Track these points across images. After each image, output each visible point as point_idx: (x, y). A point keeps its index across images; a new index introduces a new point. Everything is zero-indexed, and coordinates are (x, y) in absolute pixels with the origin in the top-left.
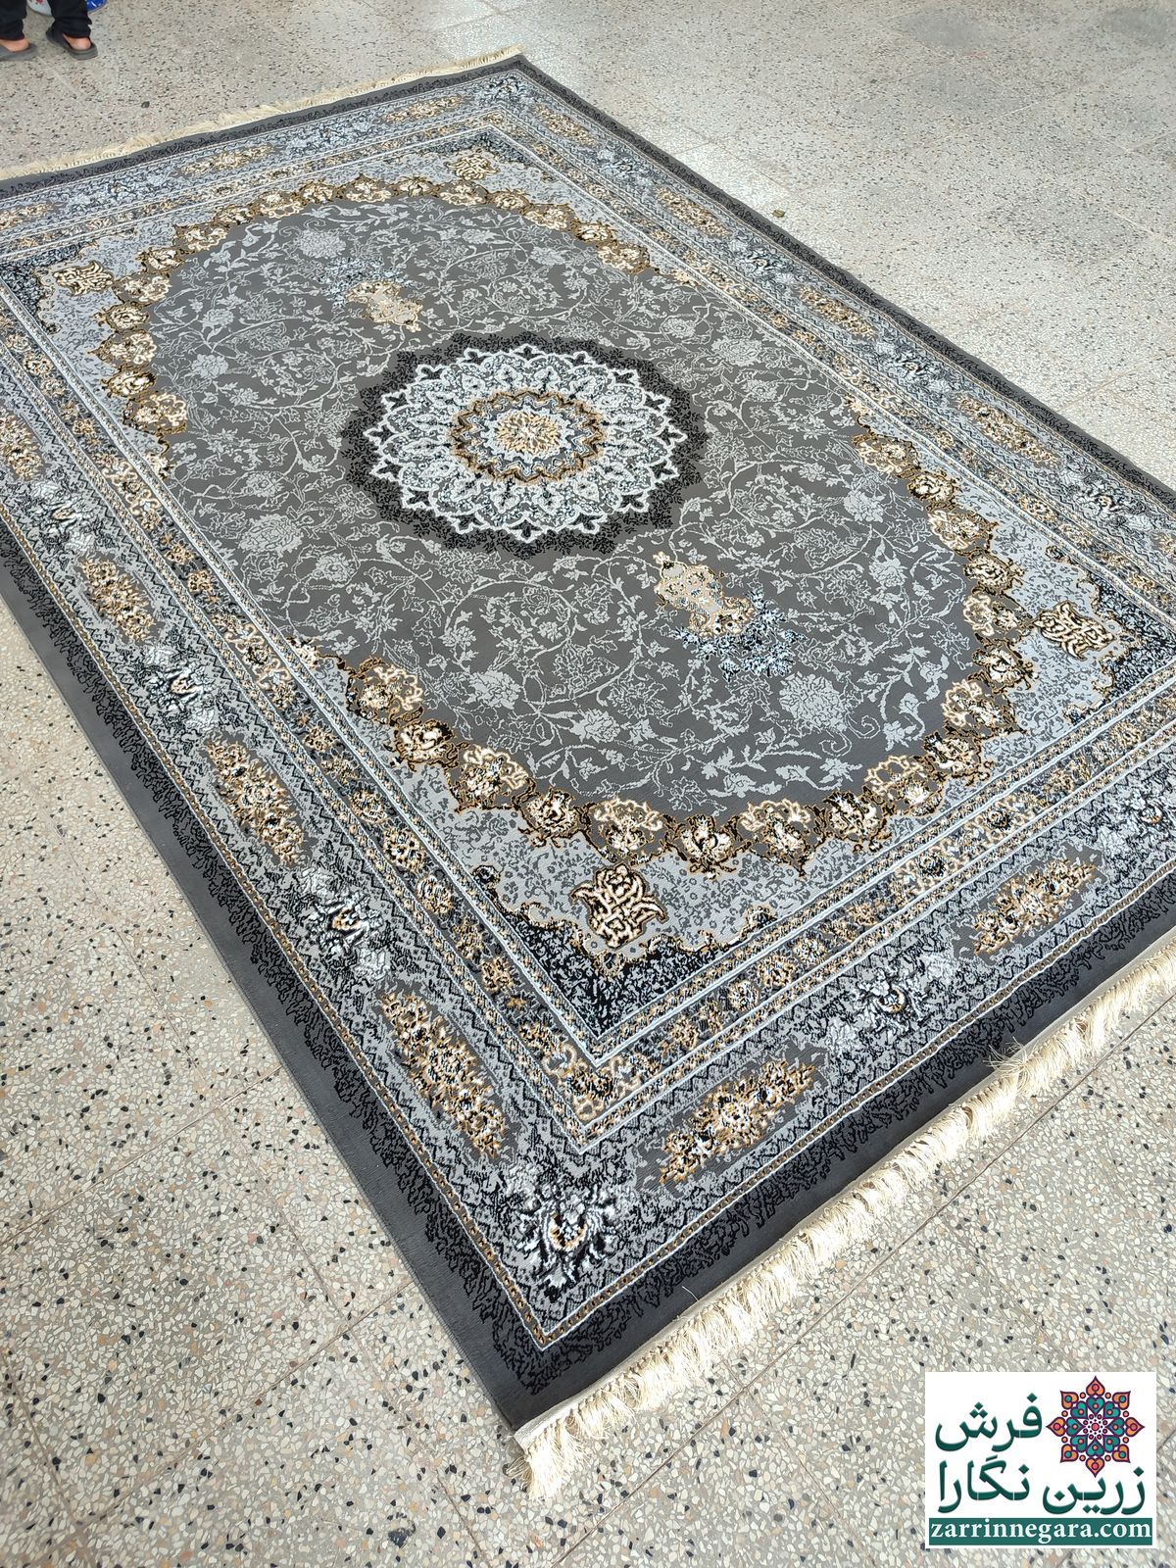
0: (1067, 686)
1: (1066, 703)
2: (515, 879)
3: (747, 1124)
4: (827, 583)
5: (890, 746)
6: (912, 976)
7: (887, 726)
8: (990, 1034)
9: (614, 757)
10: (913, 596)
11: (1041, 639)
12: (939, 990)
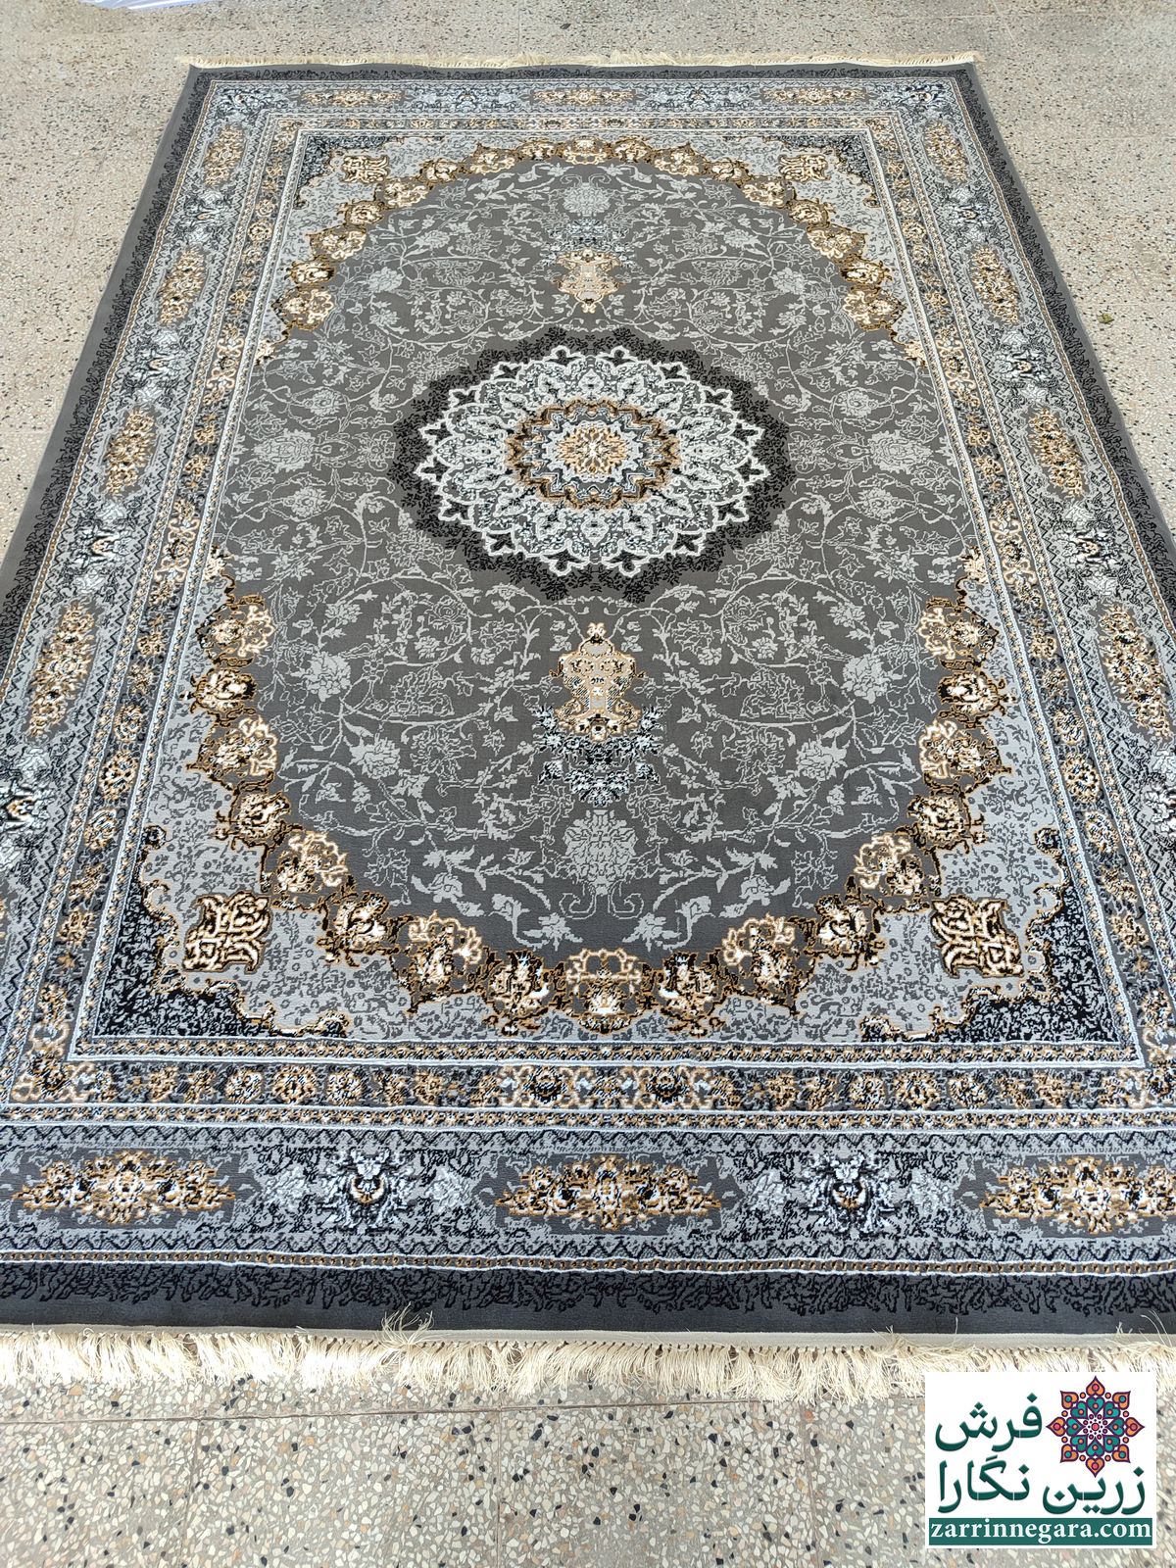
0: (900, 994)
1: (877, 1011)
2: (173, 856)
3: (129, 1202)
4: (738, 736)
5: (632, 938)
6: (410, 1179)
7: (650, 917)
8: (424, 1292)
9: (361, 794)
10: (821, 799)
11: (926, 925)
12: (423, 1212)
